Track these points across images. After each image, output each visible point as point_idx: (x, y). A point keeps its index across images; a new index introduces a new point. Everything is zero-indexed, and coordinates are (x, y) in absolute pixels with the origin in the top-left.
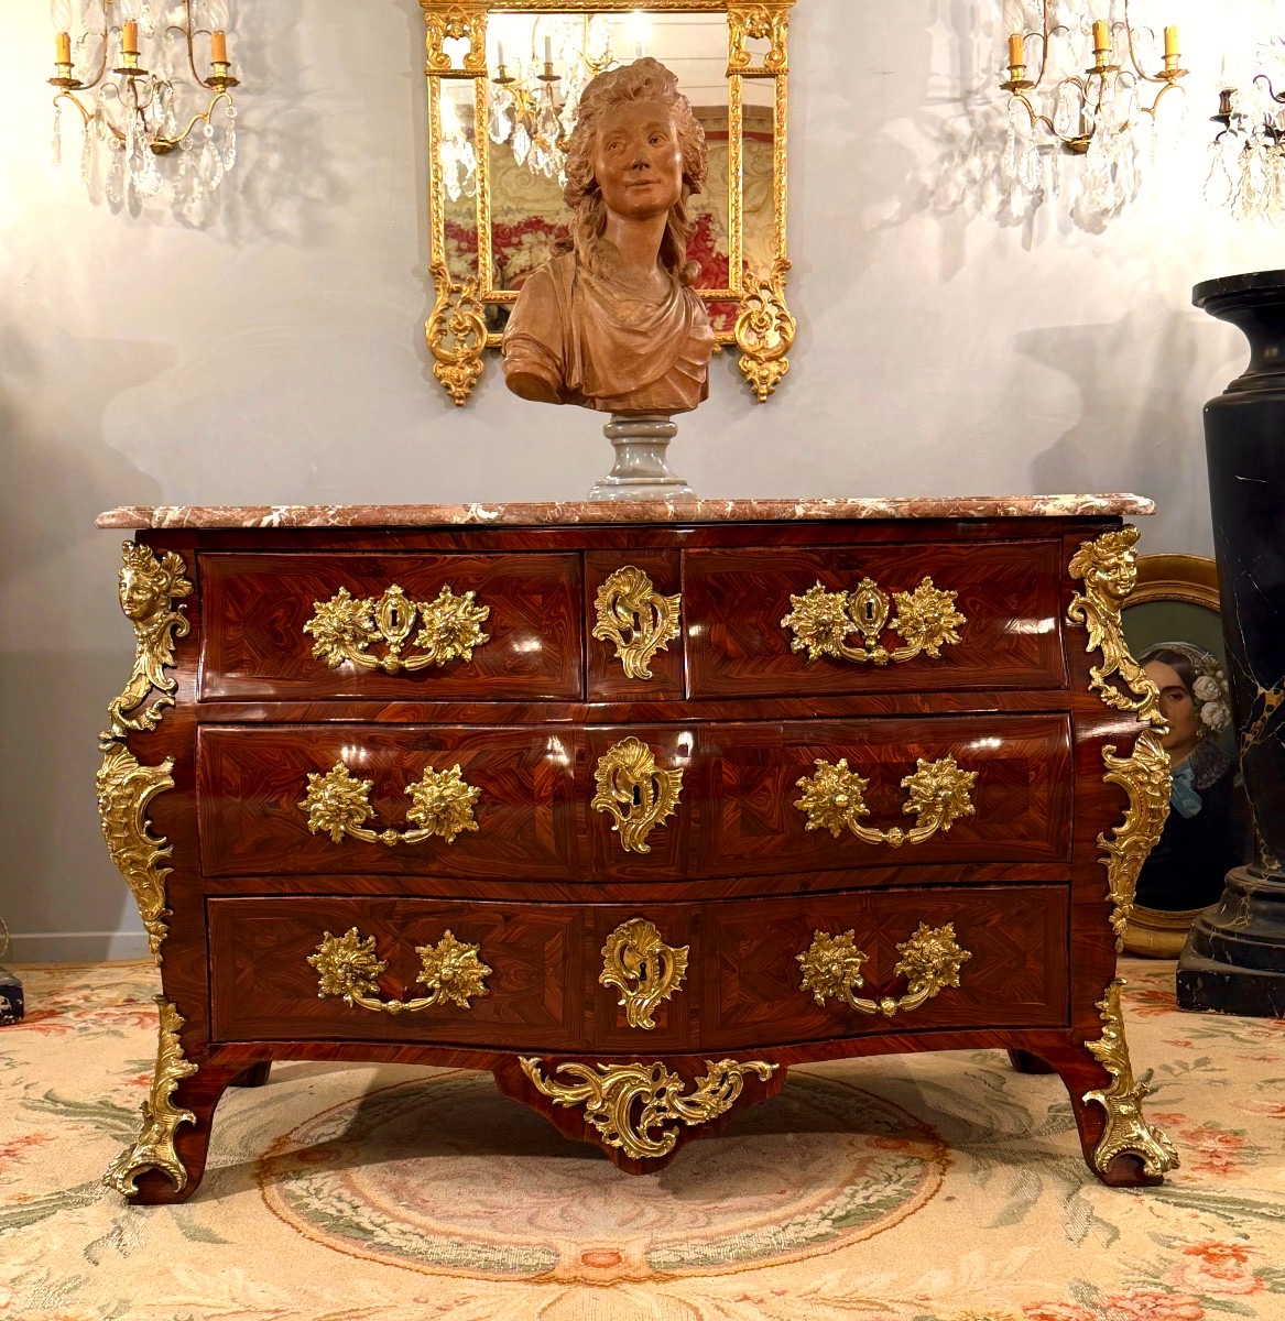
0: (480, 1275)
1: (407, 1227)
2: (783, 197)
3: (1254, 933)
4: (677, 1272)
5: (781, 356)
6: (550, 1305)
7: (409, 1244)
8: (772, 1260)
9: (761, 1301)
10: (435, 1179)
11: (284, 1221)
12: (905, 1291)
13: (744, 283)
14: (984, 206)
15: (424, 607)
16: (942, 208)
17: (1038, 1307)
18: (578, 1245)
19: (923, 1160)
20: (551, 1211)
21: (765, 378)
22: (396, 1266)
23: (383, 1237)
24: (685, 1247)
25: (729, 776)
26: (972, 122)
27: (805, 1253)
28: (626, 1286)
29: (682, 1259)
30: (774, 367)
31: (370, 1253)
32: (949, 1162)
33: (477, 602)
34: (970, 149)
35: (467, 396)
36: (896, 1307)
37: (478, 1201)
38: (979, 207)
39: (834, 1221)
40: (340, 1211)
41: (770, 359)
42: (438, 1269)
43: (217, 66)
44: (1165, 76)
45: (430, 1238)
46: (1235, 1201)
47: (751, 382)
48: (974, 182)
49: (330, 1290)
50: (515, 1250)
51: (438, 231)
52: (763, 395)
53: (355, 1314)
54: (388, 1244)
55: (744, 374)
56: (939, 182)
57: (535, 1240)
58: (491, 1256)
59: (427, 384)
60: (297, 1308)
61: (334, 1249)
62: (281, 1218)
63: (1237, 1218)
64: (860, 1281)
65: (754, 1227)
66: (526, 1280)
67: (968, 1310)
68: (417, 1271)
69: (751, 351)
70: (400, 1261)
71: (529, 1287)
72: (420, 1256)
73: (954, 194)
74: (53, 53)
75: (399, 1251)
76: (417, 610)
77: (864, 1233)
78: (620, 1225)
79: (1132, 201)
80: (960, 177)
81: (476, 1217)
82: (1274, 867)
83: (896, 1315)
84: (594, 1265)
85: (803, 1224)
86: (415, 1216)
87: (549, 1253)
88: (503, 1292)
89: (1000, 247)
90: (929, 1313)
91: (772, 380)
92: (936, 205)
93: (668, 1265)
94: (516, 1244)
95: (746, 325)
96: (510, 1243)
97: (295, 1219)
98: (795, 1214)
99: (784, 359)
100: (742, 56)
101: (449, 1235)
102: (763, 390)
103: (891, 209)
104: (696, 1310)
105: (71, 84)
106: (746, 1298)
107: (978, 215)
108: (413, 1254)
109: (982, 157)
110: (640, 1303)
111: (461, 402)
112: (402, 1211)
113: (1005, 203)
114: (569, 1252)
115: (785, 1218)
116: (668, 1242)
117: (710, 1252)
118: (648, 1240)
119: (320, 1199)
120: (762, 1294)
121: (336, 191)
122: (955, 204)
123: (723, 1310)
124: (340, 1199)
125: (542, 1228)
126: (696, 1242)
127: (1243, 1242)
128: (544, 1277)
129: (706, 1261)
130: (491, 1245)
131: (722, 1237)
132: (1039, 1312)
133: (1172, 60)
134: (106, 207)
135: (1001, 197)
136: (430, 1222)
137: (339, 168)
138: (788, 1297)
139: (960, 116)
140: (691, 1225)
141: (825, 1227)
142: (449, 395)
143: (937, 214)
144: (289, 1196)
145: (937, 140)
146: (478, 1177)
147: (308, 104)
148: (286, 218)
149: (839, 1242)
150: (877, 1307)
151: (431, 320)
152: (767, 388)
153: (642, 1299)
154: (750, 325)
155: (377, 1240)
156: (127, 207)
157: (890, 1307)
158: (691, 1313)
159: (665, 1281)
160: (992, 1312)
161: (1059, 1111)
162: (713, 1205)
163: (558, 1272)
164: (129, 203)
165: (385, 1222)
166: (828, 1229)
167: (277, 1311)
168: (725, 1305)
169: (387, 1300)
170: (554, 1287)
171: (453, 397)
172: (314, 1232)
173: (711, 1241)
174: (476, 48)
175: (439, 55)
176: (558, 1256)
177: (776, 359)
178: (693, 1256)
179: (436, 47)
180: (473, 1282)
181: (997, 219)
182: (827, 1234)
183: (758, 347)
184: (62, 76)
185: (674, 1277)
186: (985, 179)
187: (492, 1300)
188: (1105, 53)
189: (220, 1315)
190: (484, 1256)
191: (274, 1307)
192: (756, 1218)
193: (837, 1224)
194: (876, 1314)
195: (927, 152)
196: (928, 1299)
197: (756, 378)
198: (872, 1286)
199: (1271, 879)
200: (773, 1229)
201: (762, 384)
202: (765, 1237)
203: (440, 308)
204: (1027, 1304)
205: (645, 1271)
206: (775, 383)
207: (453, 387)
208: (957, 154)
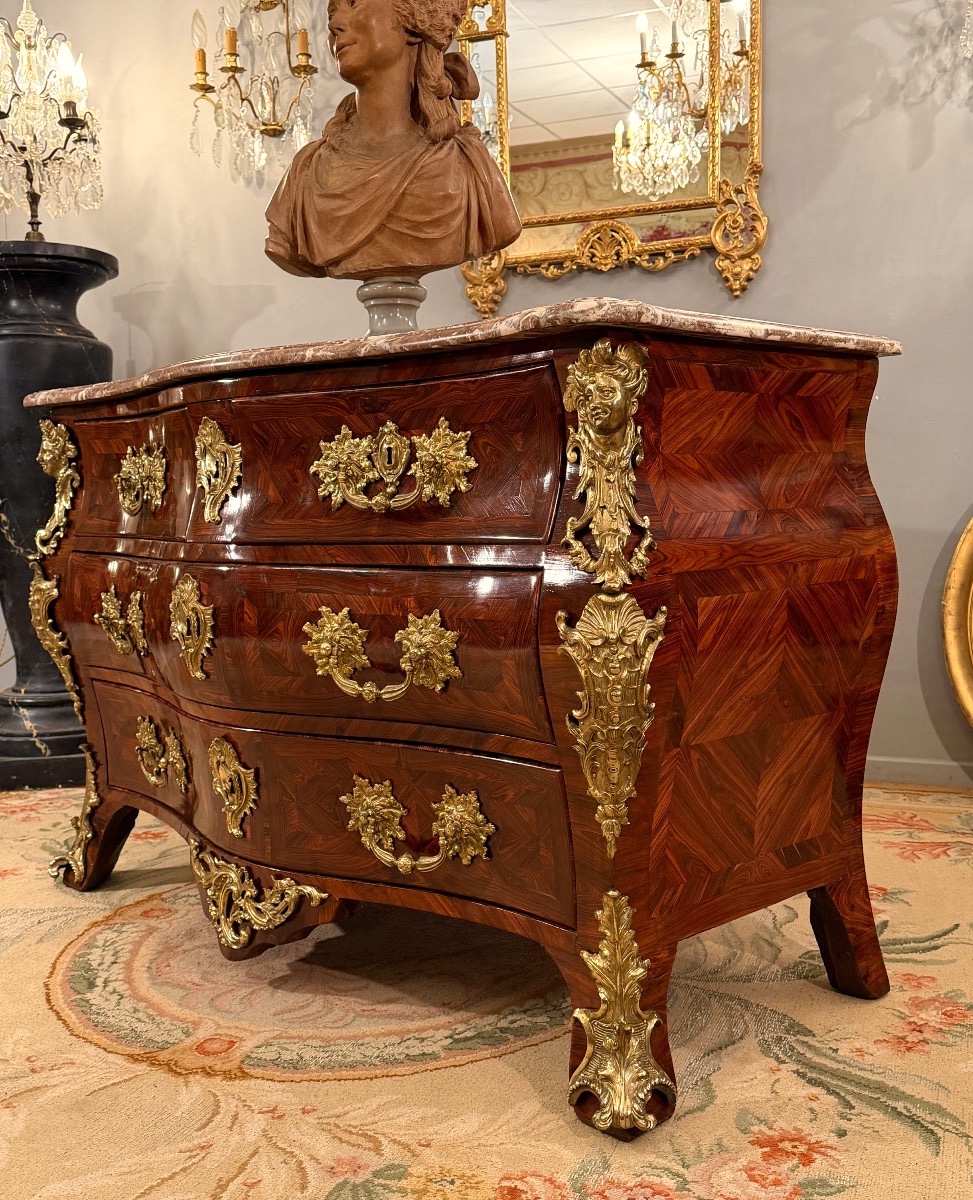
2: (756, 106)
4: (254, 1071)
5: (753, 253)
13: (721, 189)
14: (954, 94)
16: (912, 100)
21: (737, 274)
26: (943, 14)
30: (746, 265)
31: (65, 1006)
34: (940, 41)
38: (949, 96)
41: (742, 257)
43: (300, 57)
47: (727, 280)
48: (945, 71)
50: (167, 1024)
52: (736, 290)
55: (720, 273)
56: (908, 76)
59: (462, 302)
68: (71, 1030)
69: (724, 250)
73: (924, 85)
80: (930, 68)
91: (744, 276)
92: (906, 97)
95: (721, 228)
99: (755, 256)
102: (737, 286)
103: (862, 106)
105: (207, 89)
106: (272, 1110)
107: (949, 102)
109: (953, 46)
122: (925, 95)
139: (931, 9)
142: (477, 310)
143: (907, 106)
145: (907, 36)
152: (740, 284)
154: (725, 227)
155: (87, 995)
174: (498, 11)
175: (468, 22)
177: (748, 256)
181: (967, 105)
183: (732, 247)
184: (201, 82)
185: (246, 1076)
186: (956, 67)
190: (136, 1026)
195: (898, 47)
197: (729, 275)
201: (735, 280)
206: (749, 279)
207: (479, 304)
208: (927, 47)
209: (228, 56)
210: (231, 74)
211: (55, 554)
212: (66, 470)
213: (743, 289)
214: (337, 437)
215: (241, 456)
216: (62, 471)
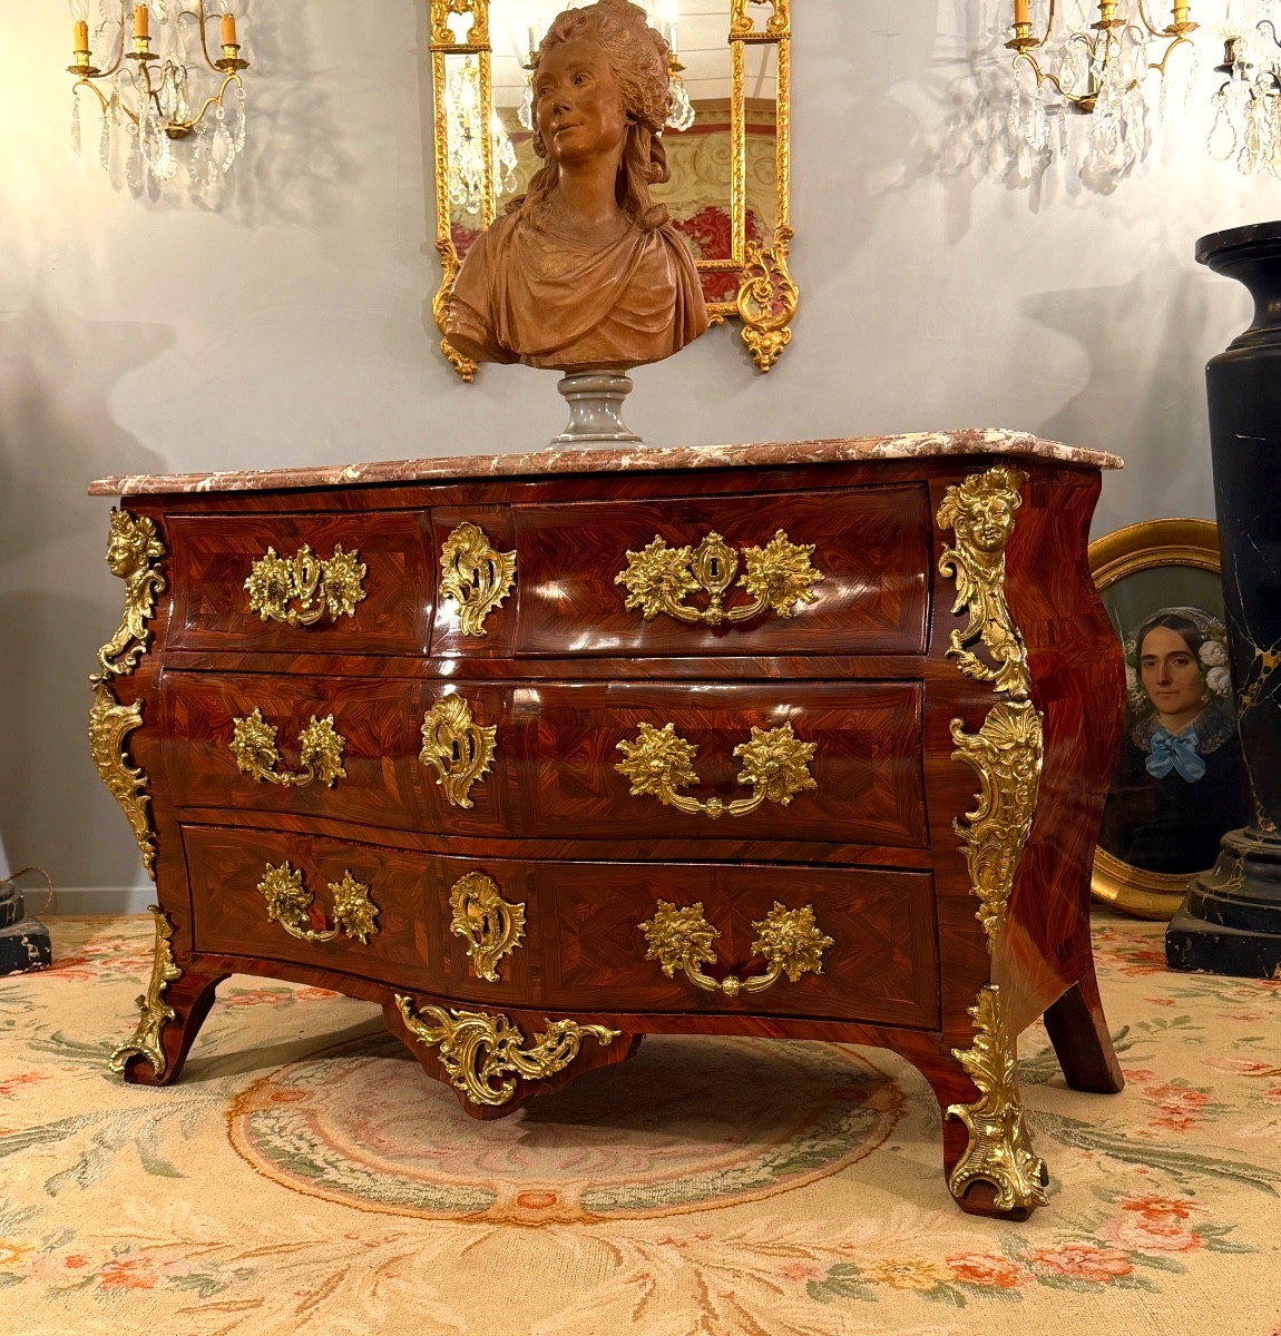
0: (415, 1213)
1: (358, 1166)
2: (785, 163)
3: (1247, 894)
4: (608, 1215)
5: (784, 326)
6: (475, 1243)
7: (356, 1182)
8: (704, 1205)
9: (684, 1245)
10: (395, 1120)
11: (242, 1157)
12: (830, 1238)
13: (746, 252)
14: (990, 168)
16: (948, 171)
17: (963, 1258)
18: (517, 1186)
19: (877, 1111)
20: (500, 1153)
21: (767, 348)
22: (337, 1202)
23: (332, 1175)
24: (621, 1190)
25: (544, 735)
26: (978, 84)
27: (738, 1199)
28: (554, 1227)
29: (616, 1202)
30: (776, 338)
31: (316, 1189)
32: (903, 1113)
34: (976, 110)
35: (474, 372)
36: (818, 1254)
37: (432, 1142)
38: (985, 170)
39: (775, 1168)
40: (298, 1149)
41: (772, 329)
42: (377, 1206)
43: (226, 48)
44: (1174, 31)
45: (377, 1176)
46: (1187, 1157)
47: (754, 353)
48: (981, 143)
49: (267, 1224)
50: (455, 1190)
51: (444, 208)
52: (765, 365)
53: (285, 1249)
54: (334, 1181)
55: (746, 345)
56: (945, 145)
57: (476, 1180)
58: (431, 1195)
59: (437, 361)
60: (231, 1242)
61: (283, 1185)
62: (240, 1154)
63: (1187, 1174)
64: (788, 1228)
65: (694, 1172)
66: (458, 1219)
67: (890, 1259)
68: (356, 1208)
69: (753, 321)
70: (343, 1198)
71: (460, 1226)
72: (363, 1194)
73: (960, 157)
74: (71, 41)
75: (344, 1189)
77: (803, 1180)
78: (563, 1168)
79: (1142, 161)
80: (966, 138)
81: (426, 1157)
82: (1270, 830)
83: (816, 1262)
84: (528, 1206)
85: (743, 1171)
86: (367, 1154)
87: (487, 1193)
88: (434, 1230)
89: (1008, 211)
90: (849, 1261)
91: (774, 350)
92: (942, 168)
93: (601, 1208)
94: (458, 1184)
95: (749, 295)
96: (452, 1183)
97: (254, 1156)
98: (737, 1161)
99: (786, 329)
100: (744, 21)
101: (396, 1173)
102: (766, 360)
103: (896, 173)
104: (617, 1252)
105: (90, 72)
106: (670, 1241)
107: (985, 177)
108: (357, 1191)
109: (988, 118)
110: (564, 1243)
111: (469, 377)
112: (357, 1151)
113: (1012, 165)
114: (507, 1191)
115: (727, 1164)
116: (605, 1185)
117: (644, 1195)
118: (587, 1183)
119: (282, 1137)
120: (687, 1237)
121: (346, 170)
122: (961, 167)
123: (643, 1253)
124: (301, 1137)
125: (487, 1169)
126: (633, 1185)
127: (1187, 1198)
128: (476, 1216)
129: (639, 1205)
130: (434, 1184)
131: (660, 1182)
132: (962, 1263)
133: (1182, 13)
134: (127, 192)
135: (1008, 159)
136: (380, 1161)
137: (348, 147)
138: (713, 1242)
139: (966, 77)
140: (632, 1169)
141: (764, 1174)
142: (457, 371)
143: (943, 177)
144: (253, 1133)
145: (942, 102)
146: (437, 1119)
147: (317, 85)
148: (297, 199)
149: (776, 1189)
150: (798, 1254)
151: (437, 297)
152: (770, 358)
153: (567, 1239)
154: (752, 295)
155: (325, 1177)
156: (146, 191)
157: (812, 1254)
158: (612, 1255)
159: (595, 1222)
160: (914, 1261)
161: (1026, 1065)
162: (659, 1150)
163: (492, 1213)
164: (149, 188)
165: (338, 1160)
166: (767, 1176)
167: (212, 1244)
168: (647, 1248)
169: (319, 1236)
170: (484, 1226)
171: (460, 373)
172: (267, 1167)
173: (650, 1185)
174: (481, 22)
175: (443, 31)
176: (495, 1196)
177: (779, 328)
178: (626, 1200)
179: (440, 23)
180: (407, 1220)
181: (1003, 181)
182: (765, 1180)
183: (760, 317)
184: (81, 63)
185: (603, 1219)
186: (992, 141)
187: (420, 1237)
188: (1111, 8)
189: (157, 1247)
190: (424, 1194)
191: (209, 1241)
192: (698, 1163)
193: (776, 1172)
194: (796, 1260)
195: (934, 115)
196: (851, 1247)
197: (757, 348)
198: (799, 1233)
199: (1265, 841)
200: (711, 1174)
201: (764, 354)
202: (702, 1183)
204: (952, 1255)
205: (577, 1213)
206: (778, 353)
207: (460, 363)
208: (963, 116)
209: (138, 40)
210: (140, 61)
211: (132, 673)
212: (145, 572)
213: (772, 363)
214: (647, 546)
215: (516, 565)
216: (140, 573)
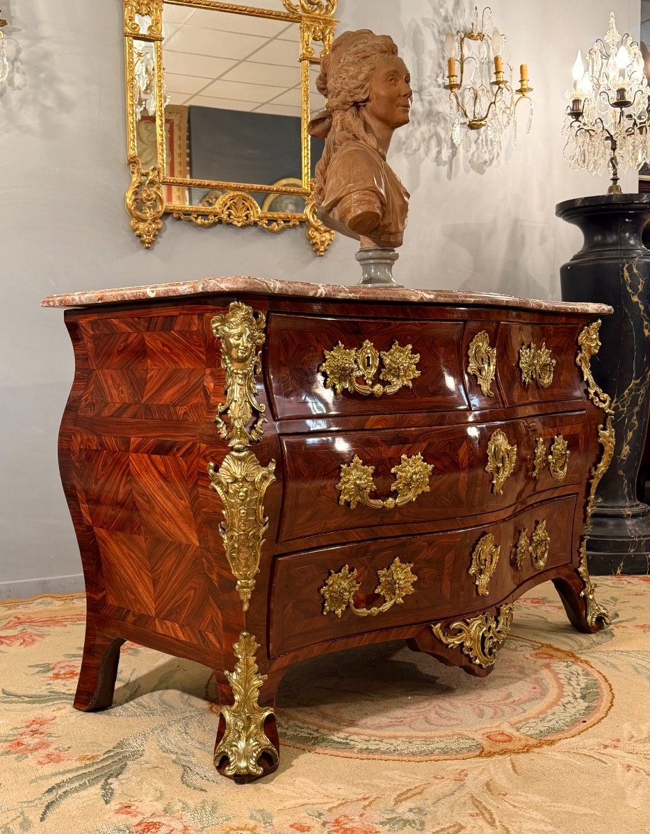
14: (429, 153)
15: (384, 355)
16: (409, 152)
21: (323, 242)
26: (423, 105)
30: (328, 236)
33: (414, 351)
35: (152, 242)
38: (426, 154)
44: (521, 91)
47: (315, 244)
48: (424, 139)
51: (134, 136)
52: (322, 252)
55: (310, 239)
59: (126, 233)
73: (415, 145)
76: (380, 357)
79: (497, 158)
80: (417, 135)
82: (599, 501)
89: (437, 177)
91: (327, 243)
92: (406, 149)
100: (309, 50)
102: (322, 249)
109: (428, 126)
111: (148, 246)
113: (439, 152)
121: (64, 104)
122: (415, 150)
133: (524, 82)
135: (437, 149)
137: (66, 89)
142: (141, 241)
143: (407, 155)
147: (44, 45)
151: (130, 193)
152: (324, 248)
171: (143, 242)
174: (157, 22)
175: (133, 24)
179: (131, 19)
181: (435, 161)
186: (430, 138)
197: (318, 241)
199: (598, 507)
201: (321, 245)
203: (136, 185)
206: (328, 246)
208: (416, 122)
213: (326, 250)
